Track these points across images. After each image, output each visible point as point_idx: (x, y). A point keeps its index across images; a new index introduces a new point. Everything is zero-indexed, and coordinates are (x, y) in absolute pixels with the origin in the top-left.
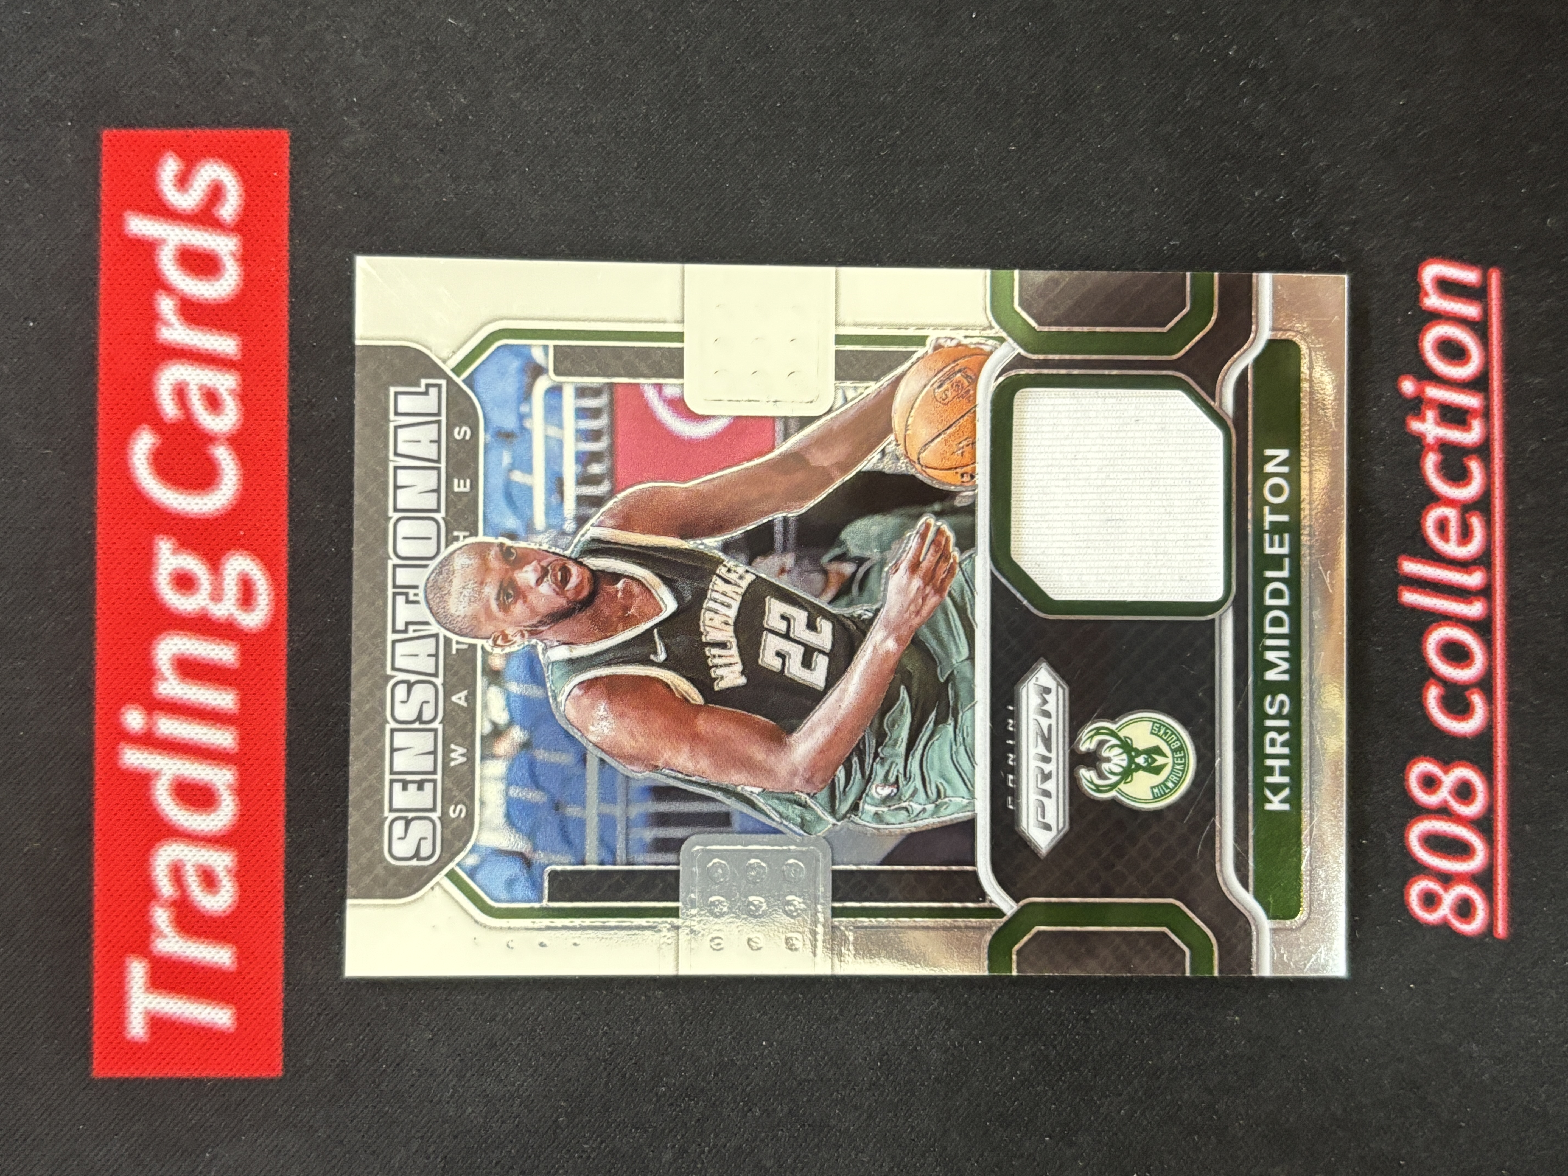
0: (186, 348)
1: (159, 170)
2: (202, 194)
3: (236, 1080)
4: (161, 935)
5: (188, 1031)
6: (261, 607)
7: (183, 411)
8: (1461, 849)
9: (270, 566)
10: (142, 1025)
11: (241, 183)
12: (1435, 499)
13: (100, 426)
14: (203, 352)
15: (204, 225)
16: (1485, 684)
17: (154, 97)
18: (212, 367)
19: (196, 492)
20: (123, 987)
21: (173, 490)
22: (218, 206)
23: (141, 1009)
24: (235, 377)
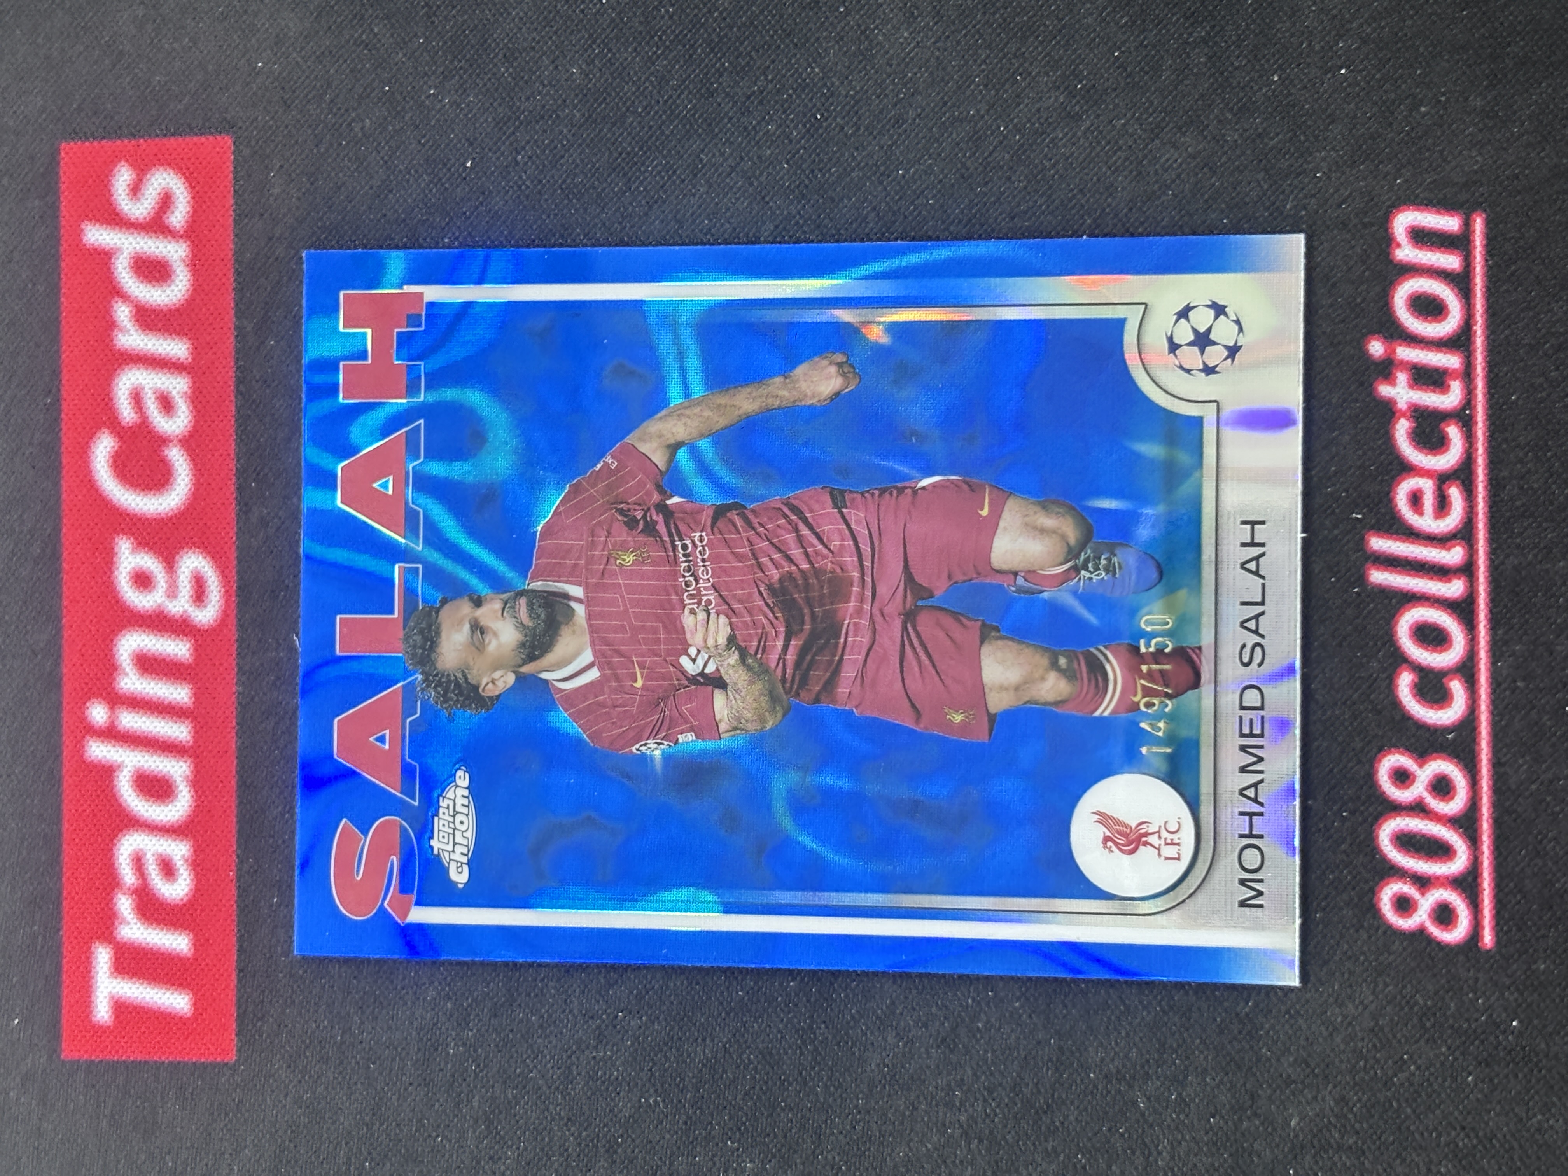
0: (141, 353)
1: (113, 181)
2: (153, 202)
3: (193, 1064)
5: (148, 1015)
6: (213, 603)
7: (139, 415)
8: (1440, 851)
9: (220, 564)
10: (107, 1009)
11: (189, 190)
12: (1409, 469)
13: (63, 432)
14: (156, 356)
15: (155, 232)
16: (1466, 669)
18: (166, 371)
19: (152, 493)
20: (90, 972)
21: (131, 491)
22: (168, 213)
23: (106, 994)
24: (186, 380)
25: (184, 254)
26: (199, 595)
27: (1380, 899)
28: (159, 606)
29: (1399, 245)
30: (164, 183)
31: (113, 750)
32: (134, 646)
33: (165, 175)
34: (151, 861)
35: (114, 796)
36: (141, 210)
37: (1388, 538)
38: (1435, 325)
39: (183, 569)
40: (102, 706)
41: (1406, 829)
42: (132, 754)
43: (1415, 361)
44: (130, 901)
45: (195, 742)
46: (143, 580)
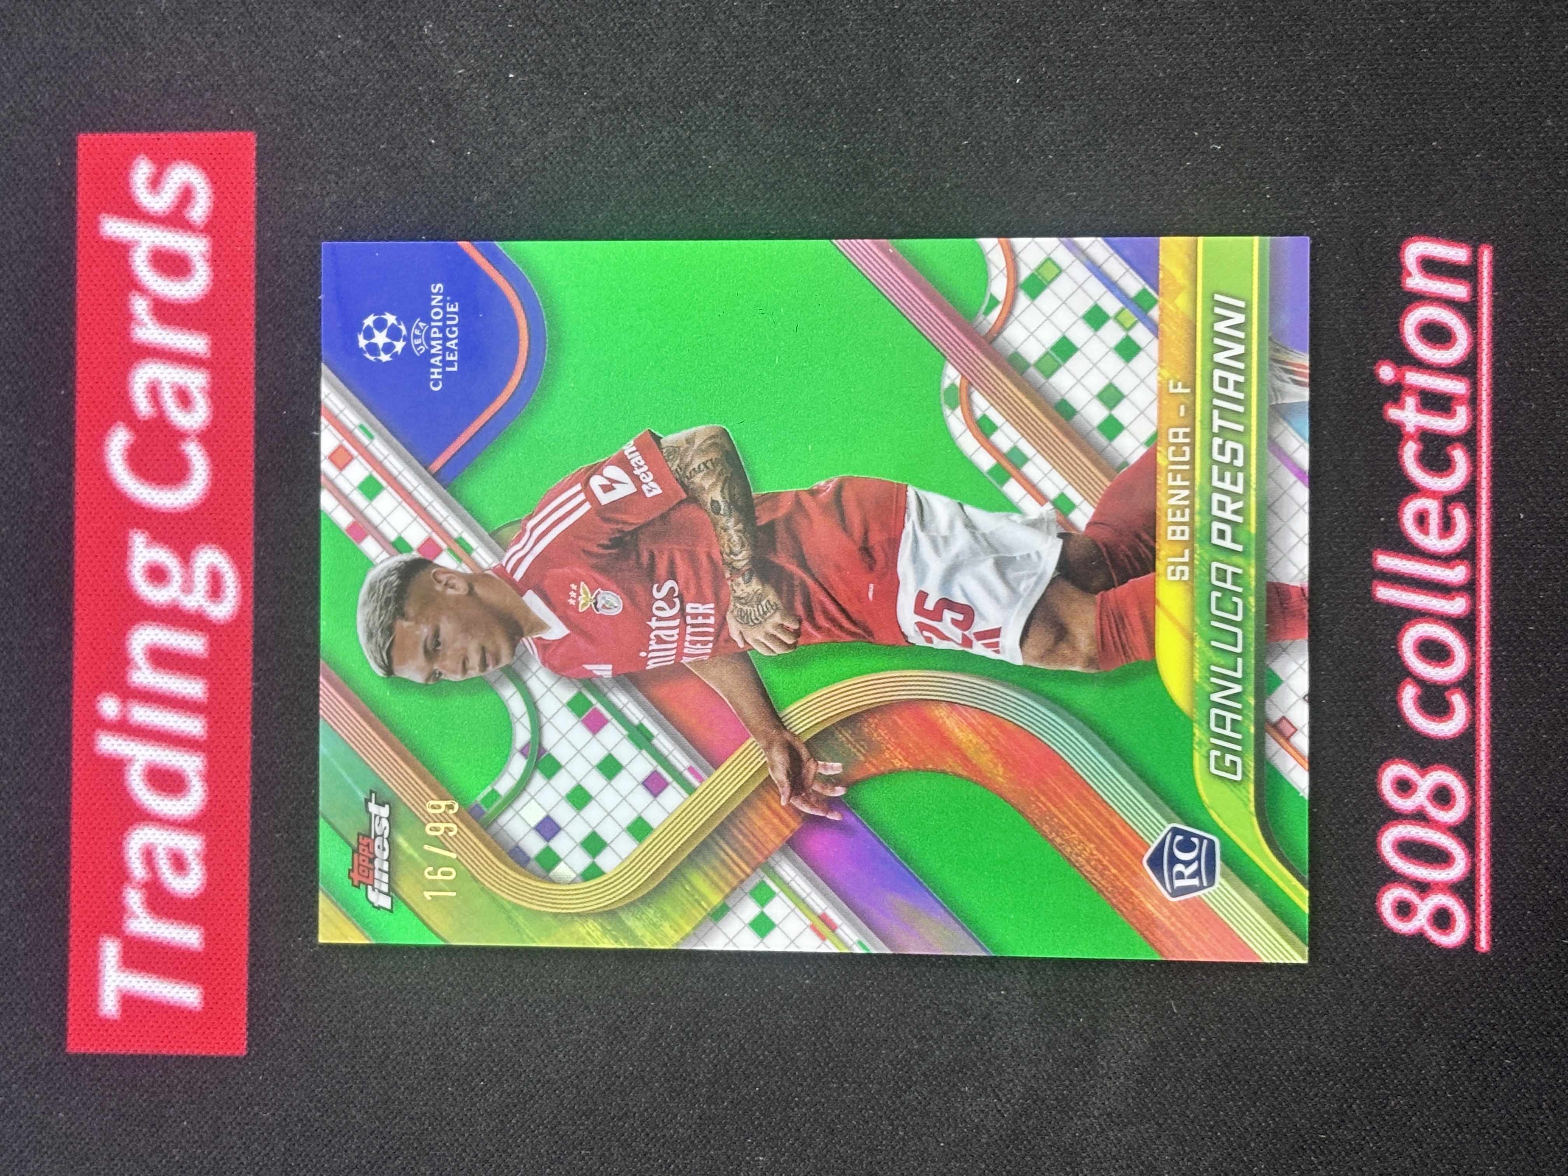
0: (159, 347)
1: (132, 174)
2: (173, 197)
3: (202, 1057)
5: (157, 1009)
6: (229, 599)
7: (156, 409)
8: (1439, 857)
9: (237, 560)
10: (114, 1002)
11: (210, 185)
12: (1415, 490)
13: (77, 424)
14: (174, 350)
15: (175, 226)
16: (1467, 684)
18: (183, 365)
19: (168, 487)
20: (97, 966)
21: (146, 486)
22: (188, 208)
23: (112, 988)
24: (204, 375)
25: (204, 249)
26: (215, 590)
27: (1381, 904)
28: (174, 600)
29: (1410, 274)
30: (184, 178)
31: (124, 743)
32: (148, 640)
33: (185, 170)
34: (162, 855)
35: (125, 789)
36: (161, 204)
37: (1396, 556)
38: (1442, 352)
39: (197, 565)
40: (114, 699)
41: (1408, 836)
42: (145, 748)
43: (1424, 385)
44: (139, 895)
45: (209, 737)
46: (157, 574)
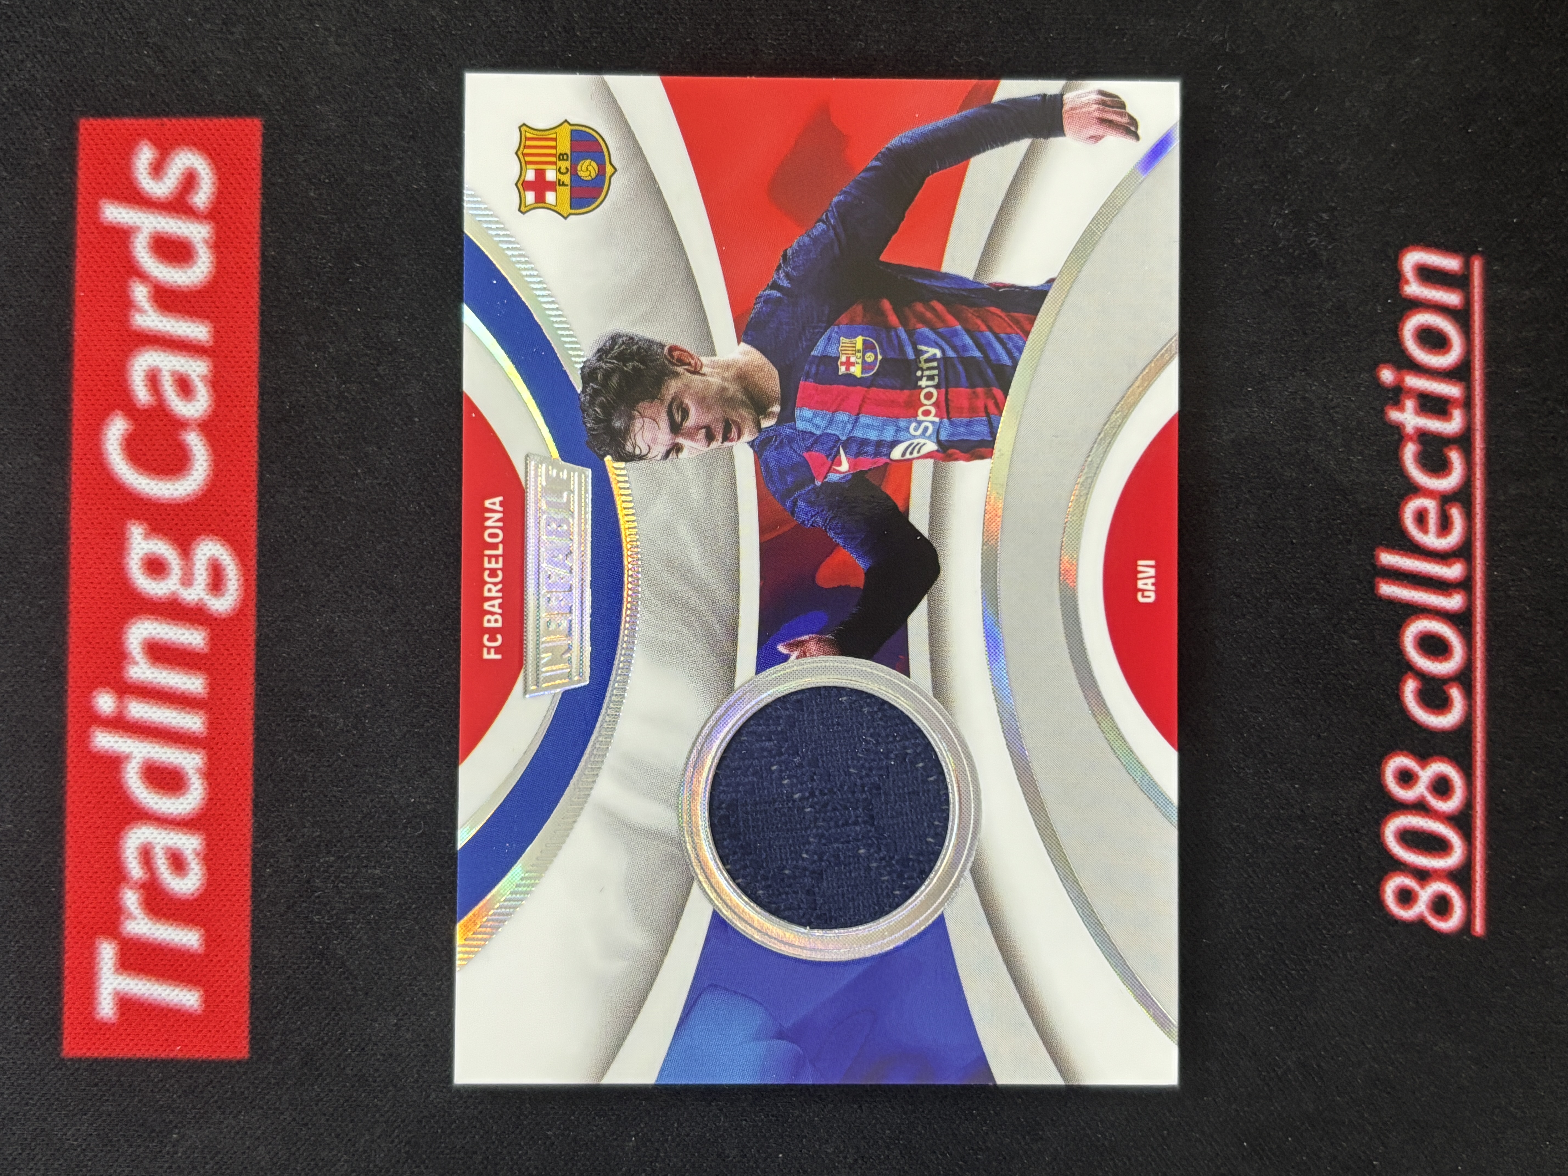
0: (159, 334)
1: (134, 159)
2: (176, 182)
3: (203, 1061)
4: (130, 916)
5: (156, 1012)
6: (231, 592)
7: (155, 397)
8: (1438, 845)
9: (239, 552)
10: (111, 1005)
11: (215, 171)
12: (1415, 490)
13: (74, 412)
14: (175, 338)
15: (178, 212)
16: (1464, 678)
17: (130, 85)
18: (184, 353)
19: (168, 478)
20: (93, 968)
21: (144, 476)
22: (192, 193)
23: (110, 990)
24: (207, 363)
25: (207, 236)
26: (217, 583)
27: (1384, 892)
28: (173, 593)
29: (1407, 282)
30: (188, 163)
31: (121, 740)
32: (145, 634)
33: (189, 155)
34: (160, 855)
35: (121, 787)
36: (163, 190)
37: (1398, 553)
38: (1439, 357)
39: (199, 556)
40: (110, 695)
41: (1409, 825)
42: (142, 745)
43: (1421, 389)
44: (136, 896)
45: (209, 733)
46: (156, 567)
